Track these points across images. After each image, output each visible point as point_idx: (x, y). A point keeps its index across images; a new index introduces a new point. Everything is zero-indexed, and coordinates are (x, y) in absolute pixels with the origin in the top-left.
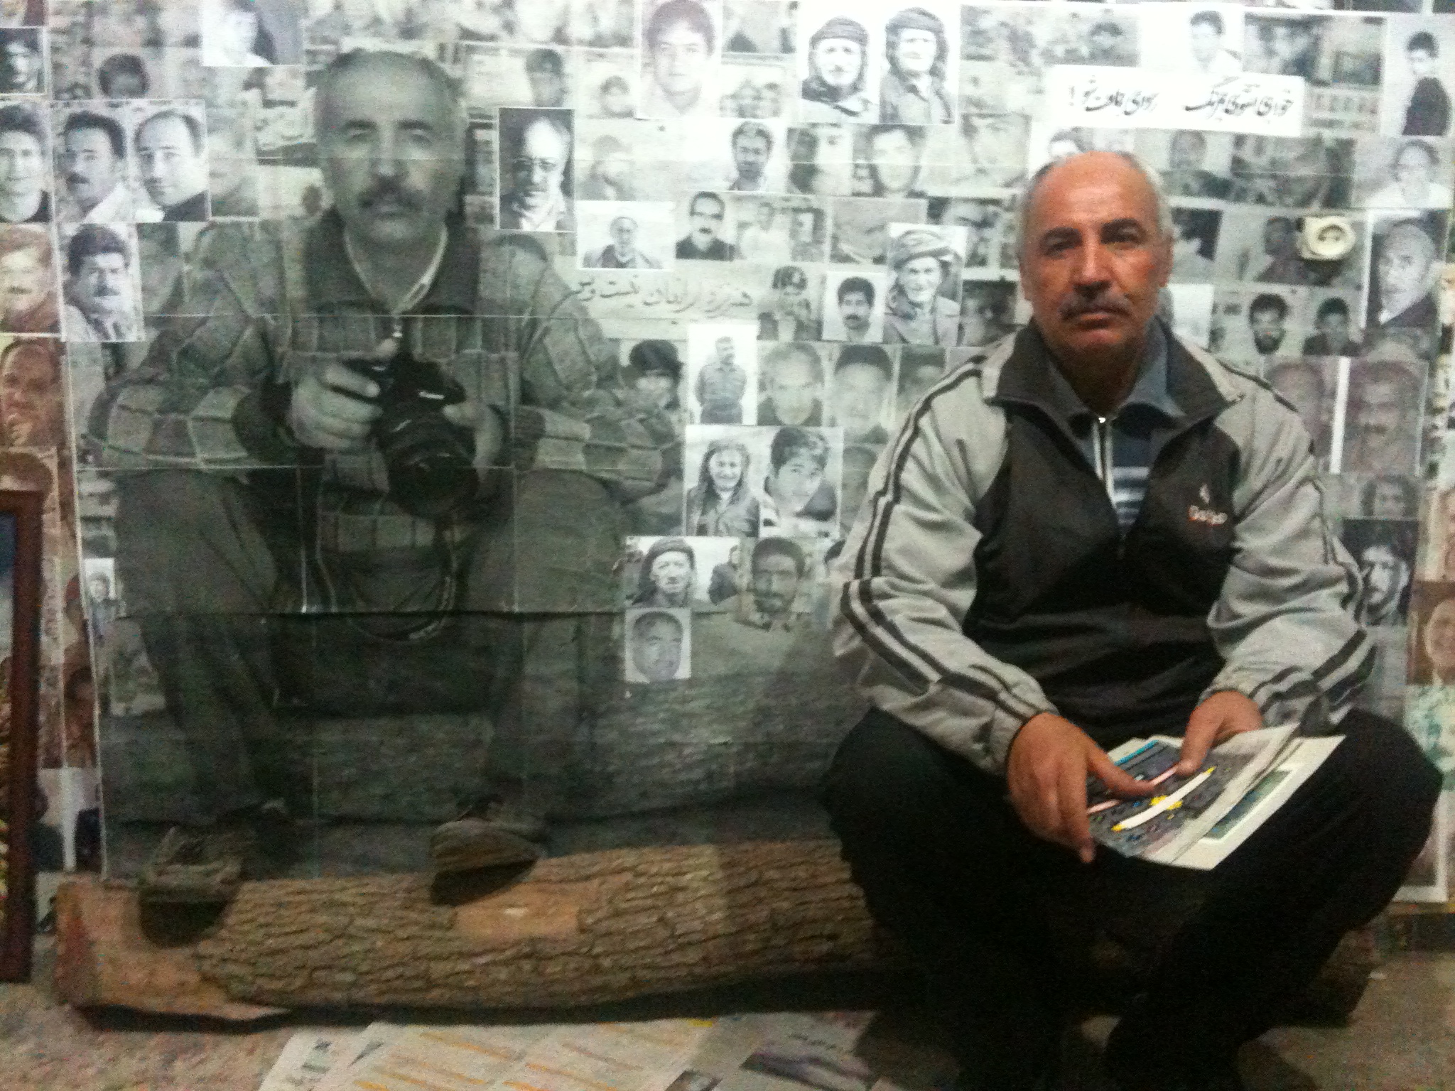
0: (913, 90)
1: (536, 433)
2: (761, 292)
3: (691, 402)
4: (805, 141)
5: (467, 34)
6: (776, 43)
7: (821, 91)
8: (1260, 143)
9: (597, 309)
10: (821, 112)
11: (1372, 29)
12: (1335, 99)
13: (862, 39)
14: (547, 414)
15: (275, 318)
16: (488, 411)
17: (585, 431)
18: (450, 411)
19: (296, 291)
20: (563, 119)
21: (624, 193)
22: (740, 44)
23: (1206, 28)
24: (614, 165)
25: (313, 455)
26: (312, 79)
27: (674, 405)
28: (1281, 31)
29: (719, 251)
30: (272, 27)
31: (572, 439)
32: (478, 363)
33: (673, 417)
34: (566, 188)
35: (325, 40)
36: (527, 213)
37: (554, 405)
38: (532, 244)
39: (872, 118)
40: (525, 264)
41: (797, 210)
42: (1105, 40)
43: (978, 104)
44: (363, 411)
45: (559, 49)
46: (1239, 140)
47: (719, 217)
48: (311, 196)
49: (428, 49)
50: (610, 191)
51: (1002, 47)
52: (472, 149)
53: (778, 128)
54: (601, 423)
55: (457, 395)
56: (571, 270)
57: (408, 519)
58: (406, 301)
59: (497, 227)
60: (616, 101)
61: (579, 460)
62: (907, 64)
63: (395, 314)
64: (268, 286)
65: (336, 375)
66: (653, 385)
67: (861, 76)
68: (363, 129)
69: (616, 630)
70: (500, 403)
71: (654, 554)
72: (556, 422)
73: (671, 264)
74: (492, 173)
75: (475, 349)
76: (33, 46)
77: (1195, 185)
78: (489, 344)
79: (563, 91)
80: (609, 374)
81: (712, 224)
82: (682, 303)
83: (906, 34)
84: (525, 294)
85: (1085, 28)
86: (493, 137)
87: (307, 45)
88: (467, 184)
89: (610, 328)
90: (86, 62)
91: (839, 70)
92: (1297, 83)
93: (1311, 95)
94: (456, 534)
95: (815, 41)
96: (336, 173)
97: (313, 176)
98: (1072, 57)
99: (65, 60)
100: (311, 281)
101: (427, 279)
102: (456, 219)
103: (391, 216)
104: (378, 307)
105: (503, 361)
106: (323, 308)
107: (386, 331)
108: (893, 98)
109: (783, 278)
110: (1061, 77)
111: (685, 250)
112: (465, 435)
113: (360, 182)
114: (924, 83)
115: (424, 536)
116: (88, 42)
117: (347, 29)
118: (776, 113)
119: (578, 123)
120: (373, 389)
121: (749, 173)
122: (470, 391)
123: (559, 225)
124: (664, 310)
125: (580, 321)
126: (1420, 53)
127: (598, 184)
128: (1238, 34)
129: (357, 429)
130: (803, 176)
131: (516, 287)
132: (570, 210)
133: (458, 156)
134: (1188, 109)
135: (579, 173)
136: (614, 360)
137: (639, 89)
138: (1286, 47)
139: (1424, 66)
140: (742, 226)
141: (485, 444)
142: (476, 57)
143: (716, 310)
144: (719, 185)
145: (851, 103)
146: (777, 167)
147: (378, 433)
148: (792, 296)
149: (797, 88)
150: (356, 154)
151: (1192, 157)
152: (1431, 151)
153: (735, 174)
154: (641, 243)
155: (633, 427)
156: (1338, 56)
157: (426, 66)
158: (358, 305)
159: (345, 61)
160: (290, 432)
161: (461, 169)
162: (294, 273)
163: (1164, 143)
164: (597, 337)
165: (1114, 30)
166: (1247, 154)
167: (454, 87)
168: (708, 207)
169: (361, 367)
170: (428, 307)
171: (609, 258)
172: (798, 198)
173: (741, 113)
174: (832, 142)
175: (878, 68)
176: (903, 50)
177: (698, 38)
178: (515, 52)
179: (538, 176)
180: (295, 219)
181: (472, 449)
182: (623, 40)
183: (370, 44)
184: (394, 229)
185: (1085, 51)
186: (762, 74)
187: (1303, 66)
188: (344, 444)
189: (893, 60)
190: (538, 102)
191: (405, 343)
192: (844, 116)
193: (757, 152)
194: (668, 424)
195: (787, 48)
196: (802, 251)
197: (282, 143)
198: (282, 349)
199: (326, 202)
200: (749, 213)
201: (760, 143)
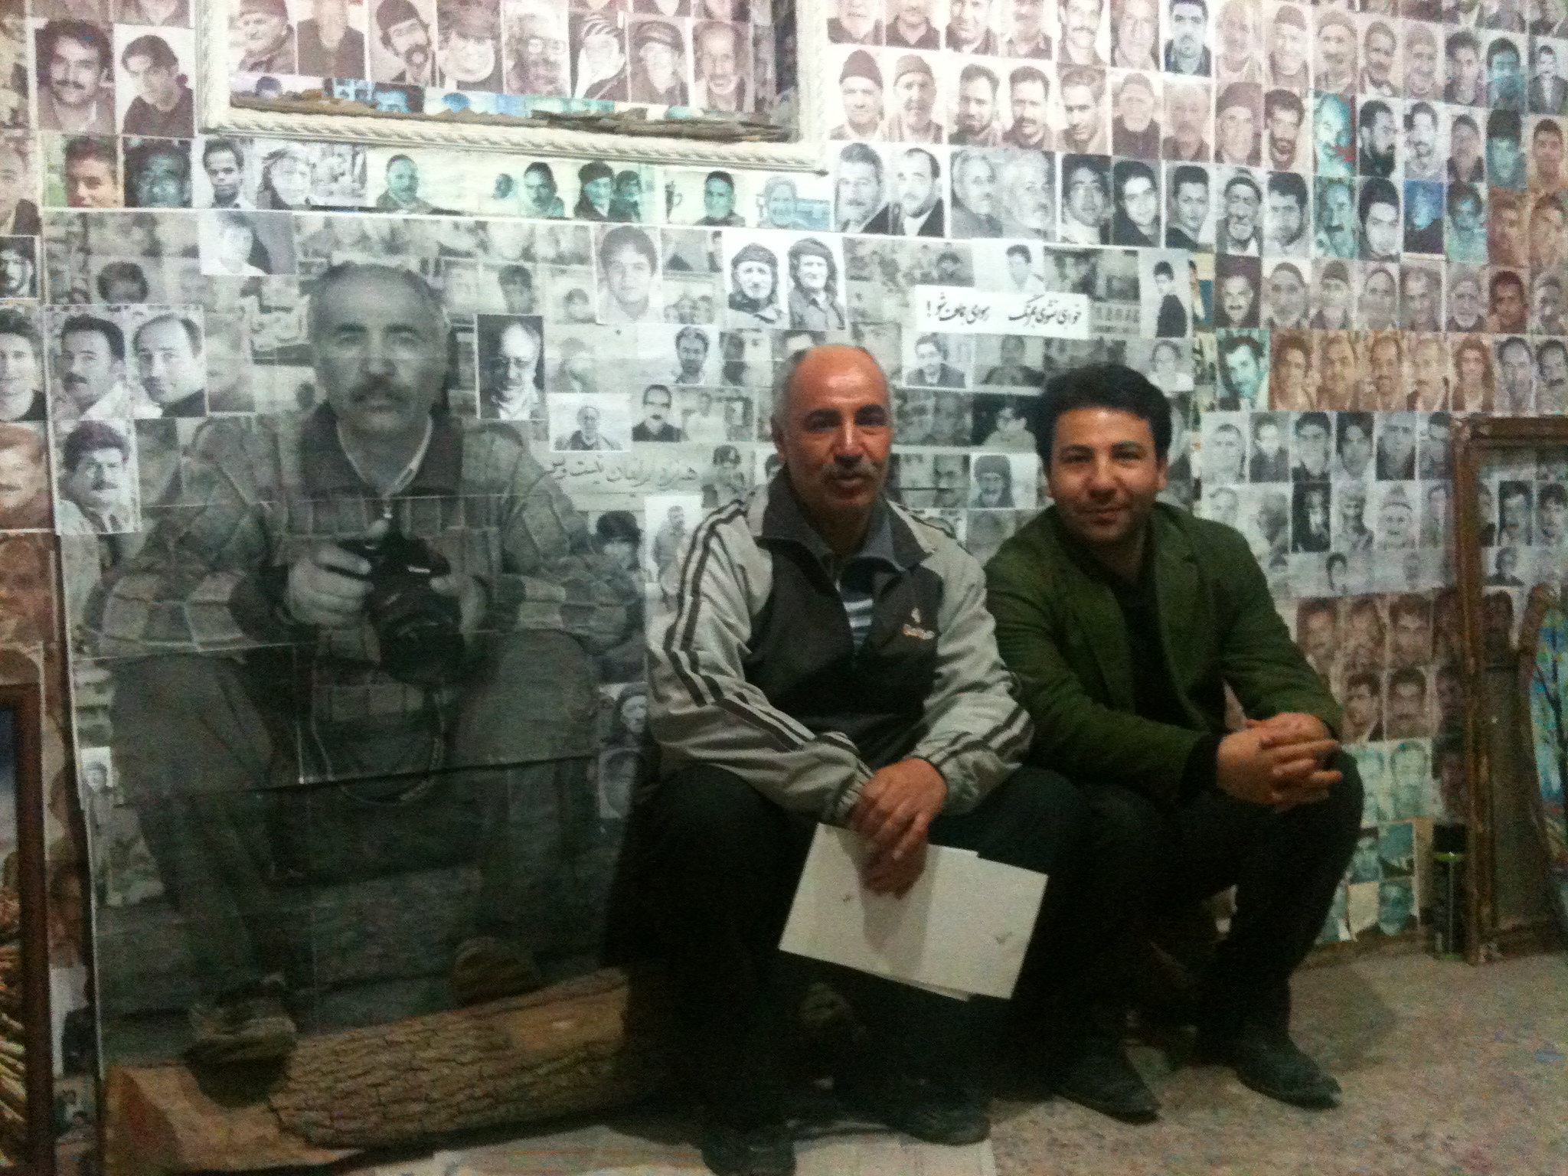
0: (814, 303)
1: (517, 597)
2: (703, 467)
3: (650, 564)
4: (734, 343)
5: (445, 251)
6: (706, 265)
7: (743, 303)
8: (1063, 344)
9: (568, 484)
10: (743, 319)
11: (1130, 258)
12: (1110, 311)
13: (772, 262)
14: (525, 580)
15: (271, 505)
16: (471, 582)
17: (561, 593)
18: (436, 583)
19: (291, 478)
20: (535, 325)
21: (588, 386)
22: (677, 264)
23: (1018, 258)
24: (580, 362)
25: (308, 632)
26: (305, 287)
27: (635, 566)
28: (1069, 261)
29: (669, 434)
30: (266, 240)
31: (551, 600)
32: (463, 539)
33: (634, 577)
34: (539, 382)
35: (316, 253)
36: (504, 405)
37: (533, 572)
38: (509, 431)
39: (785, 324)
40: (503, 449)
41: (729, 399)
42: (948, 266)
43: (863, 314)
44: (353, 588)
45: (528, 265)
46: (1048, 342)
47: (668, 405)
48: (305, 392)
49: (413, 264)
50: (576, 385)
51: (876, 271)
52: (455, 351)
53: (712, 332)
54: (573, 586)
55: (442, 568)
56: (544, 453)
57: (399, 687)
58: (397, 484)
59: (478, 416)
60: (578, 309)
61: (556, 620)
62: (808, 282)
63: (386, 497)
64: (264, 475)
65: (331, 556)
66: (617, 550)
67: (773, 291)
68: (354, 332)
69: (591, 771)
70: (484, 573)
71: (623, 698)
72: (535, 588)
73: (628, 445)
74: (472, 370)
75: (459, 526)
76: (27, 253)
77: (1019, 376)
78: (472, 519)
79: (533, 300)
80: (580, 544)
81: (662, 412)
82: (640, 478)
83: (805, 259)
84: (504, 476)
85: (934, 257)
86: (473, 340)
87: (300, 257)
88: (451, 380)
89: (580, 503)
90: (84, 268)
91: (756, 286)
92: (1083, 299)
93: (1092, 307)
94: (444, 697)
95: (736, 263)
96: (329, 372)
97: (308, 374)
98: (926, 279)
99: (63, 267)
100: (306, 471)
101: (414, 464)
102: (440, 410)
103: (380, 409)
104: (370, 491)
105: (485, 535)
106: (316, 493)
107: (378, 514)
108: (798, 309)
109: (722, 455)
110: (923, 294)
111: (640, 433)
112: (450, 604)
113: (352, 379)
114: (821, 298)
115: (414, 701)
116: (86, 251)
117: (337, 244)
118: (710, 320)
119: (548, 327)
120: (365, 567)
121: (691, 369)
122: (454, 563)
123: (533, 414)
124: (624, 485)
125: (553, 496)
126: (1163, 277)
127: (567, 379)
128: (1040, 262)
129: (352, 605)
130: (734, 371)
131: (497, 469)
132: (543, 400)
133: (442, 355)
134: (1012, 319)
135: (550, 369)
136: (584, 528)
137: (597, 300)
138: (1074, 272)
139: (1167, 286)
140: (687, 412)
141: (471, 610)
142: (455, 271)
143: (668, 484)
144: (668, 379)
145: (768, 313)
146: (713, 364)
147: (370, 607)
148: (730, 471)
149: (725, 300)
150: (347, 355)
151: (1016, 355)
152: (1176, 349)
153: (679, 370)
154: (603, 428)
155: (602, 590)
156: (1109, 280)
157: (409, 277)
158: (351, 491)
159: (336, 273)
160: (287, 612)
161: (444, 367)
162: (289, 461)
163: (996, 344)
164: (569, 510)
165: (954, 258)
166: (1054, 353)
167: (436, 297)
168: (658, 397)
169: (353, 546)
170: (416, 489)
171: (578, 441)
172: (730, 389)
173: (682, 319)
174: (755, 343)
175: (785, 287)
176: (804, 270)
177: (643, 259)
178: (489, 267)
179: (513, 372)
180: (288, 412)
181: (458, 617)
182: (582, 259)
183: (359, 258)
184: (384, 421)
185: (935, 274)
186: (699, 289)
187: (1085, 286)
188: (338, 619)
189: (797, 280)
190: (511, 308)
191: (395, 523)
192: (763, 323)
193: (696, 351)
194: (631, 583)
195: (714, 267)
196: (735, 432)
197: (277, 344)
198: (281, 533)
199: (320, 396)
200: (691, 402)
201: (699, 345)
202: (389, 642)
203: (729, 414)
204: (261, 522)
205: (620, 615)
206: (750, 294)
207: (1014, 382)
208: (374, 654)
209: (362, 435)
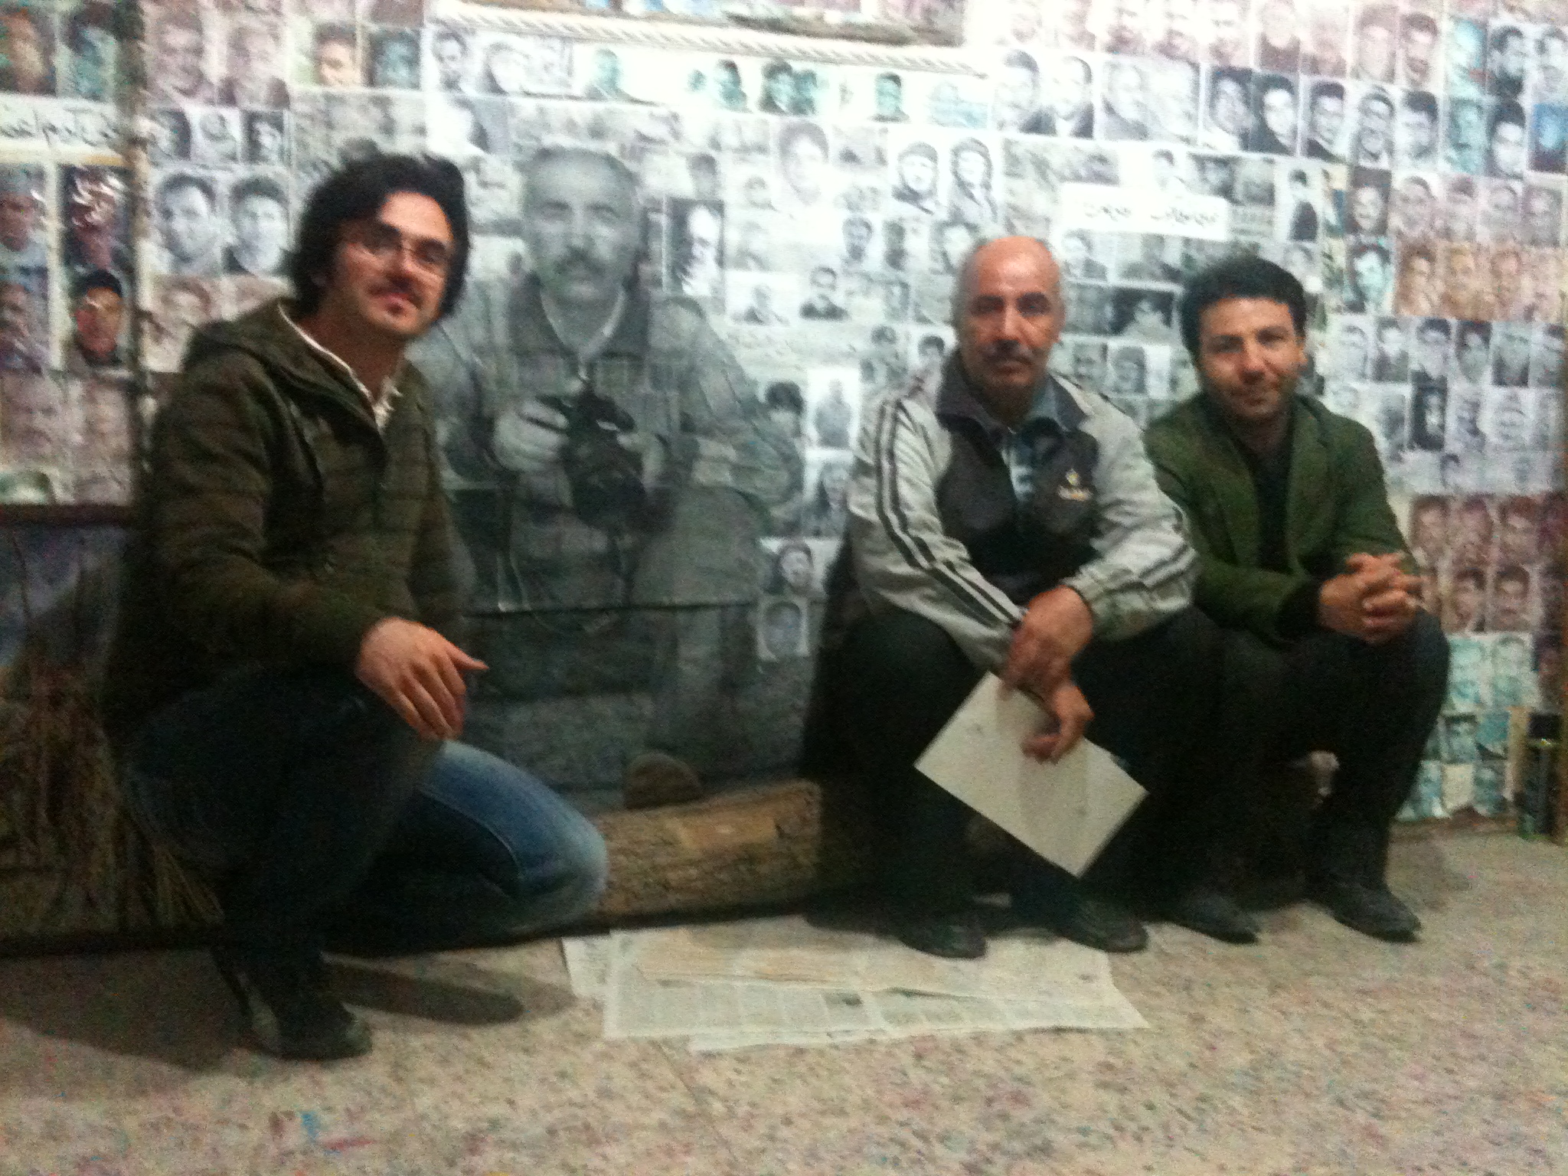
0: (971, 197)
2: (864, 345)
3: (811, 430)
4: (897, 231)
5: (644, 138)
6: (873, 156)
7: (907, 195)
10: (906, 210)
12: (1245, 215)
13: (933, 156)
14: (701, 440)
15: (484, 362)
16: (654, 439)
17: (731, 453)
18: (624, 440)
19: (501, 336)
20: (718, 208)
21: (762, 263)
22: (849, 157)
23: (1164, 162)
24: (757, 245)
27: (798, 432)
28: (1211, 165)
29: (834, 313)
32: (646, 399)
33: (797, 443)
34: (721, 261)
36: (687, 279)
37: (708, 433)
38: (693, 306)
39: (943, 215)
40: (686, 321)
41: (890, 283)
42: (1098, 167)
43: (1015, 208)
44: (551, 439)
45: (713, 153)
47: (833, 287)
48: (516, 262)
49: (612, 148)
50: (751, 263)
52: (647, 228)
53: (878, 219)
54: (745, 448)
55: (628, 426)
56: (722, 325)
57: (586, 530)
58: (589, 348)
59: (664, 289)
60: (759, 195)
61: (727, 477)
62: (967, 177)
63: (581, 359)
64: (478, 334)
65: (534, 409)
66: (782, 417)
67: (934, 185)
68: (560, 208)
70: (665, 433)
71: (783, 552)
72: (709, 447)
73: (798, 323)
74: (662, 248)
76: (278, 125)
77: (1158, 272)
78: (656, 382)
79: (717, 186)
80: (750, 409)
81: (828, 292)
82: (806, 353)
83: (965, 154)
85: (1083, 158)
86: (663, 220)
87: (514, 137)
88: (642, 255)
90: (328, 143)
91: (918, 179)
92: (1222, 203)
93: (1231, 211)
94: (627, 541)
95: (901, 157)
96: (537, 243)
97: (518, 245)
98: (1078, 178)
99: (310, 140)
100: (514, 331)
101: (608, 330)
102: (632, 284)
103: (582, 280)
104: (568, 354)
107: (574, 371)
108: (957, 202)
109: (881, 335)
110: (1070, 191)
111: (809, 312)
112: (634, 459)
113: (556, 250)
114: (978, 192)
115: (599, 542)
116: (330, 125)
118: (875, 209)
120: (561, 420)
121: (856, 253)
122: (638, 420)
123: (715, 290)
124: (792, 358)
126: (1299, 185)
129: (550, 454)
130: (896, 257)
131: (677, 336)
132: (723, 281)
133: (634, 232)
134: (1152, 217)
135: (731, 250)
136: (754, 399)
137: (776, 188)
138: (1215, 176)
139: (1302, 193)
140: (850, 294)
141: (652, 465)
142: (648, 155)
143: (831, 358)
144: (835, 264)
145: (928, 204)
146: (876, 250)
147: (566, 458)
148: (885, 348)
149: (889, 191)
150: (551, 228)
151: (1157, 252)
152: (1307, 252)
153: (846, 254)
154: (776, 306)
156: (1247, 185)
157: (610, 161)
158: (552, 352)
159: (546, 155)
160: (493, 457)
161: (635, 242)
162: (500, 324)
163: (1138, 243)
164: (742, 378)
165: (1102, 160)
166: (1193, 253)
167: (631, 179)
168: (826, 279)
169: (554, 402)
170: (610, 354)
171: (753, 317)
172: (891, 274)
173: (850, 207)
174: (915, 231)
176: (962, 164)
177: (816, 151)
178: (679, 153)
179: (697, 250)
180: (501, 280)
182: (762, 149)
183: (565, 141)
184: (584, 290)
185: (1083, 172)
186: (866, 179)
187: (1226, 191)
188: (536, 466)
189: (956, 174)
190: (699, 192)
192: (924, 214)
193: (860, 237)
194: (792, 447)
195: (881, 160)
196: (894, 314)
199: (529, 265)
200: (854, 284)
201: (864, 231)
202: (580, 489)
203: (887, 299)
204: (475, 377)
205: (784, 478)
206: (913, 186)
207: (1153, 276)
208: (567, 499)
209: (565, 303)
